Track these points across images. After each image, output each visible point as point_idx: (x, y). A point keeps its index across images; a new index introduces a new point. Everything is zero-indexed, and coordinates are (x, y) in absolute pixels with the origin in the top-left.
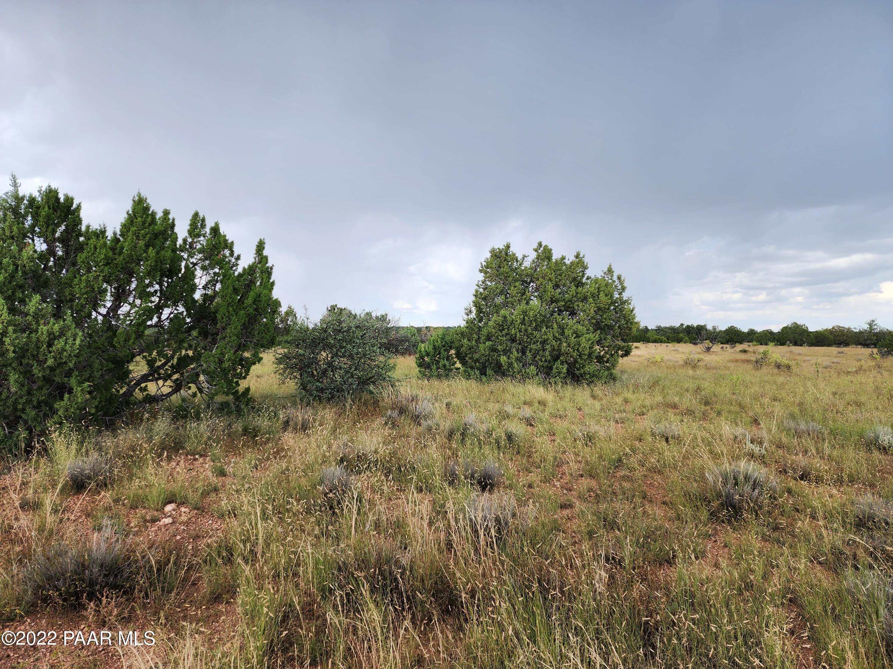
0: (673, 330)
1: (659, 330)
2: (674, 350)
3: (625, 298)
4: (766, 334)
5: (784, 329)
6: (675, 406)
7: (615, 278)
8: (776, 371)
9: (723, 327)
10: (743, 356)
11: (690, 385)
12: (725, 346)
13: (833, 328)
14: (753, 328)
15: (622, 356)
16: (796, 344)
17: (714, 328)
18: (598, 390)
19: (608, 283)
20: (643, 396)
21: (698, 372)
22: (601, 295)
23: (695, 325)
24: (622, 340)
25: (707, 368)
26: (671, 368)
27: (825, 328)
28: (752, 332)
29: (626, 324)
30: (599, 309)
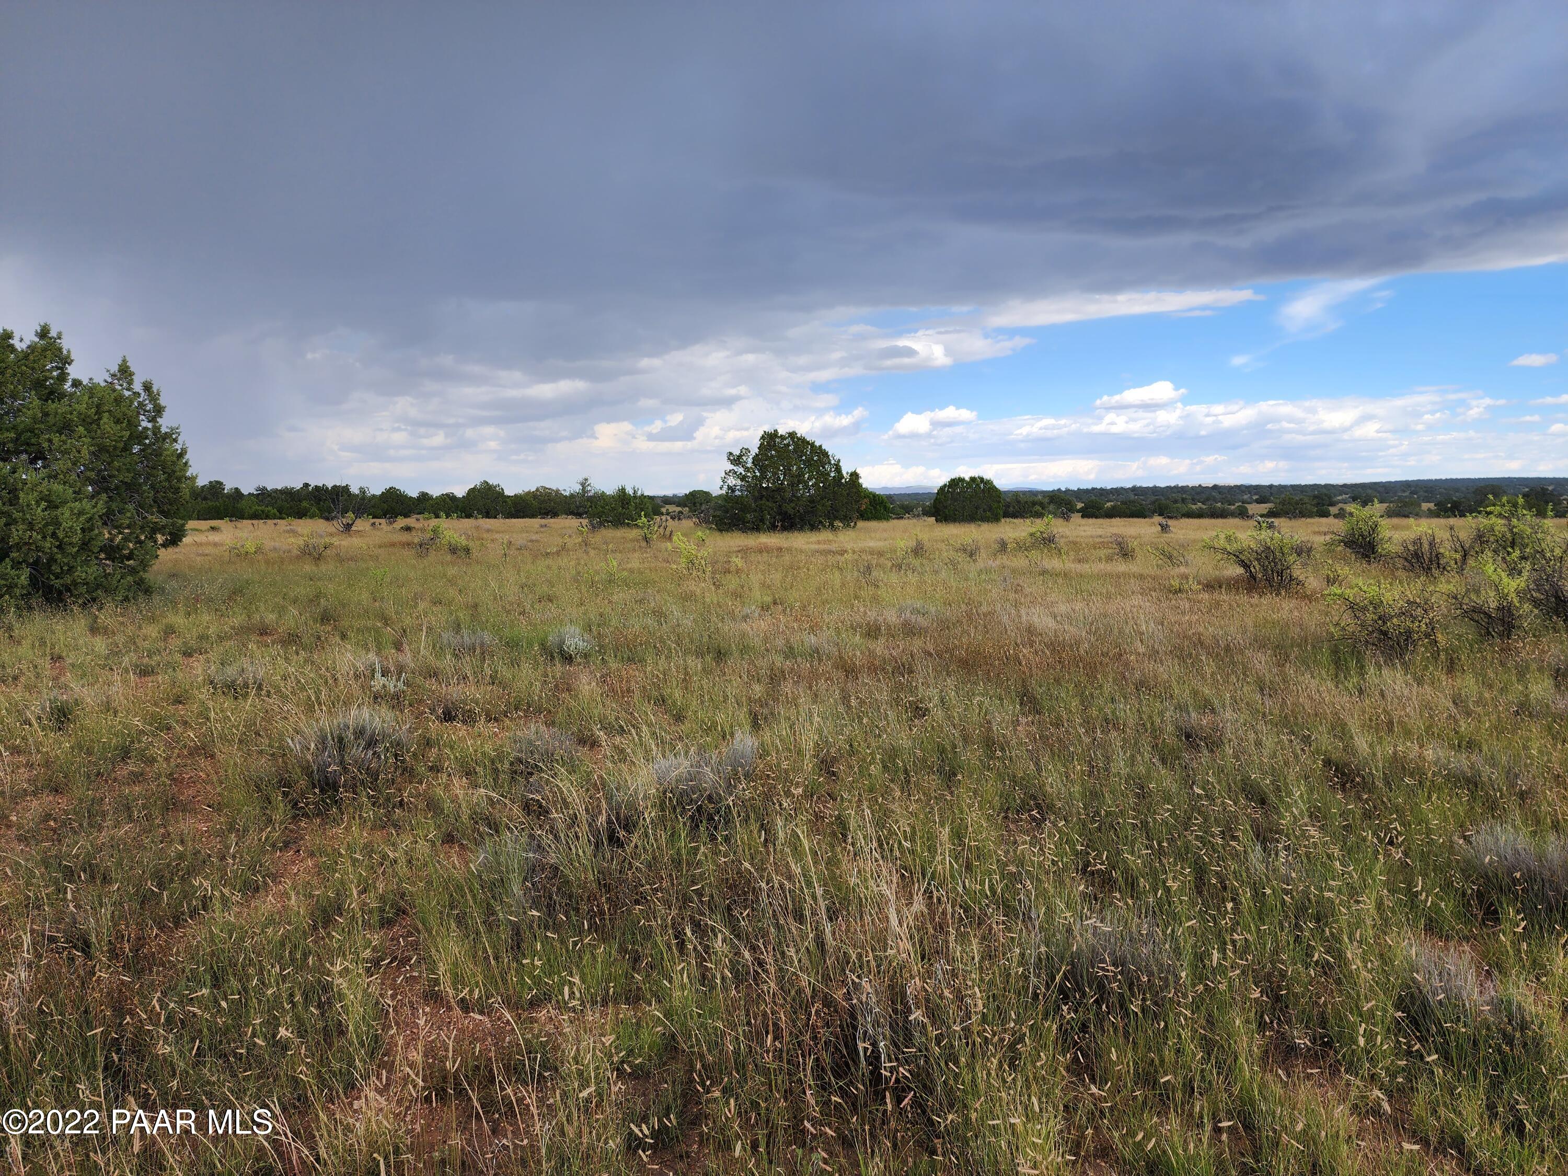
0: (288, 493)
1: (263, 495)
2: (288, 532)
3: (164, 430)
4: (444, 500)
5: (472, 491)
6: (264, 631)
7: (137, 387)
8: (449, 557)
9: (376, 490)
10: (405, 537)
11: (303, 590)
12: (377, 521)
13: (537, 490)
14: (426, 491)
15: (164, 545)
16: (488, 515)
17: (363, 491)
18: (107, 616)
19: (122, 396)
20: (206, 617)
21: (323, 568)
22: (105, 420)
23: (330, 485)
24: (162, 512)
25: (340, 559)
26: (274, 564)
27: (527, 490)
28: (424, 497)
29: (167, 480)
30: (102, 449)
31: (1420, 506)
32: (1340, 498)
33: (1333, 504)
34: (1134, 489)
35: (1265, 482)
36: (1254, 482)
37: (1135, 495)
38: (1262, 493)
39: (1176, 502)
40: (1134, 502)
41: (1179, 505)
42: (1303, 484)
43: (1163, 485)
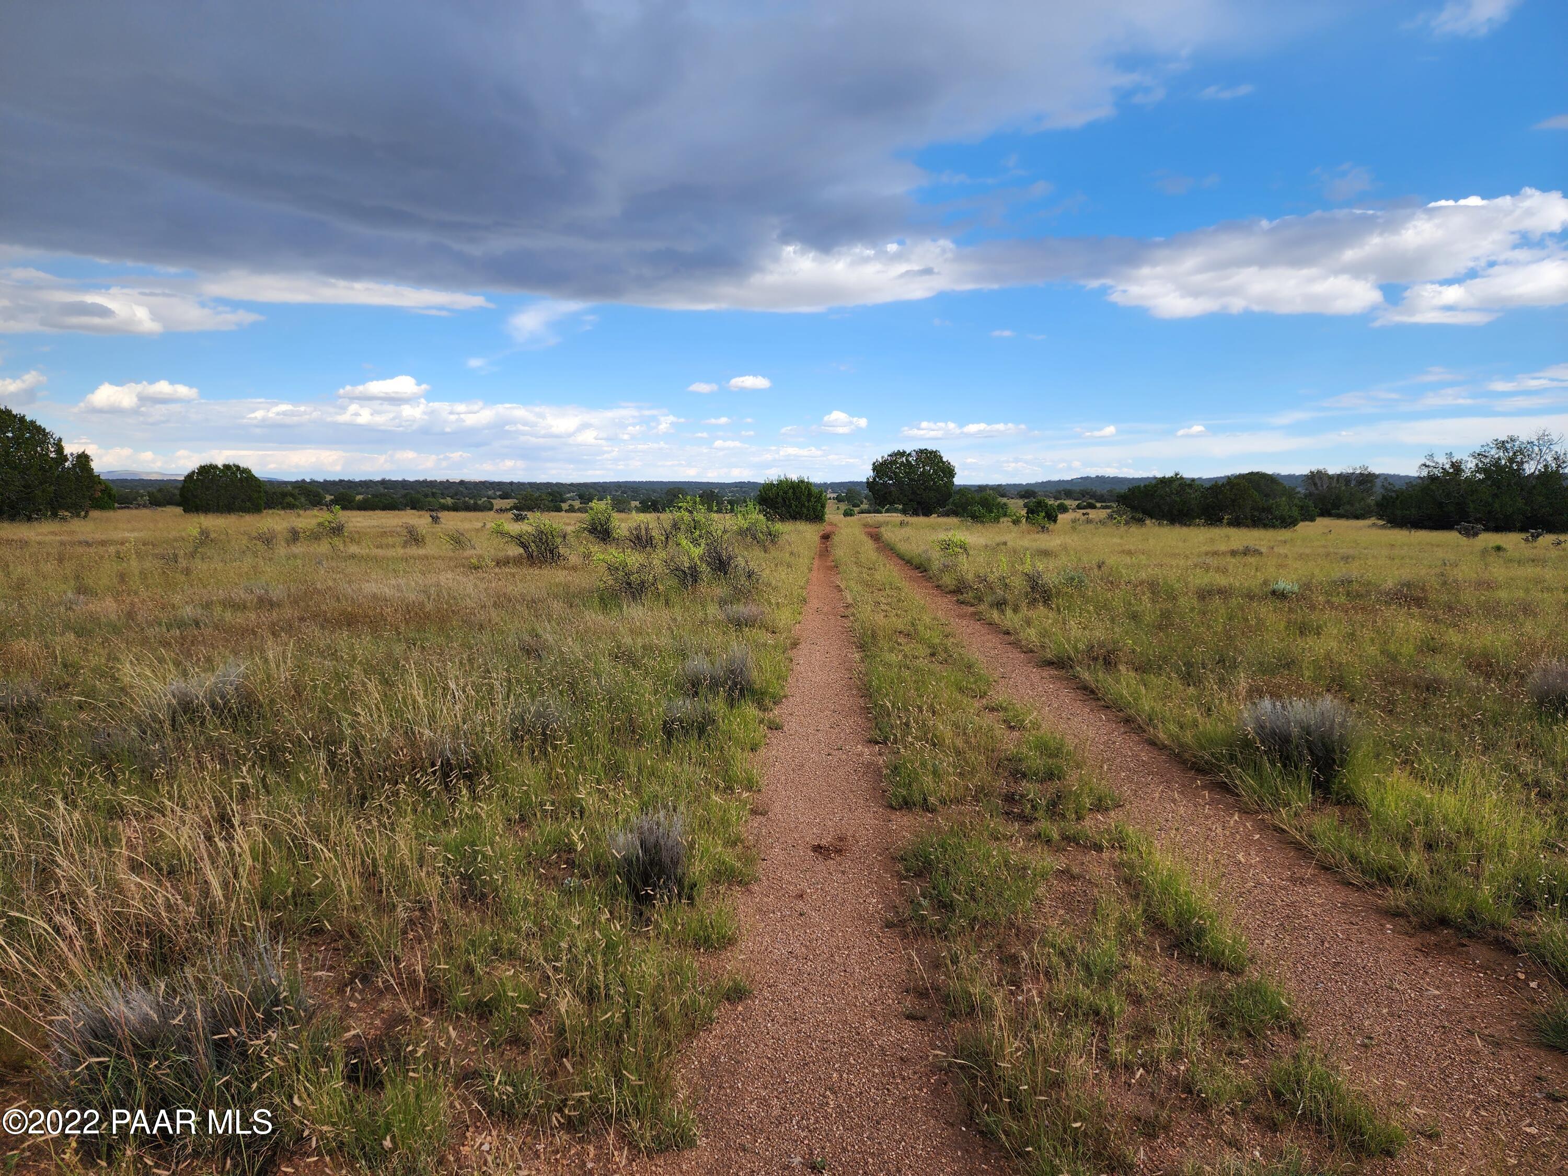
31: (630, 504)
32: (568, 495)
33: (564, 501)
34: (383, 482)
35: (506, 479)
36: (496, 479)
37: (385, 488)
38: (506, 490)
39: (426, 496)
40: (385, 495)
41: (430, 499)
42: (538, 482)
43: (412, 479)
